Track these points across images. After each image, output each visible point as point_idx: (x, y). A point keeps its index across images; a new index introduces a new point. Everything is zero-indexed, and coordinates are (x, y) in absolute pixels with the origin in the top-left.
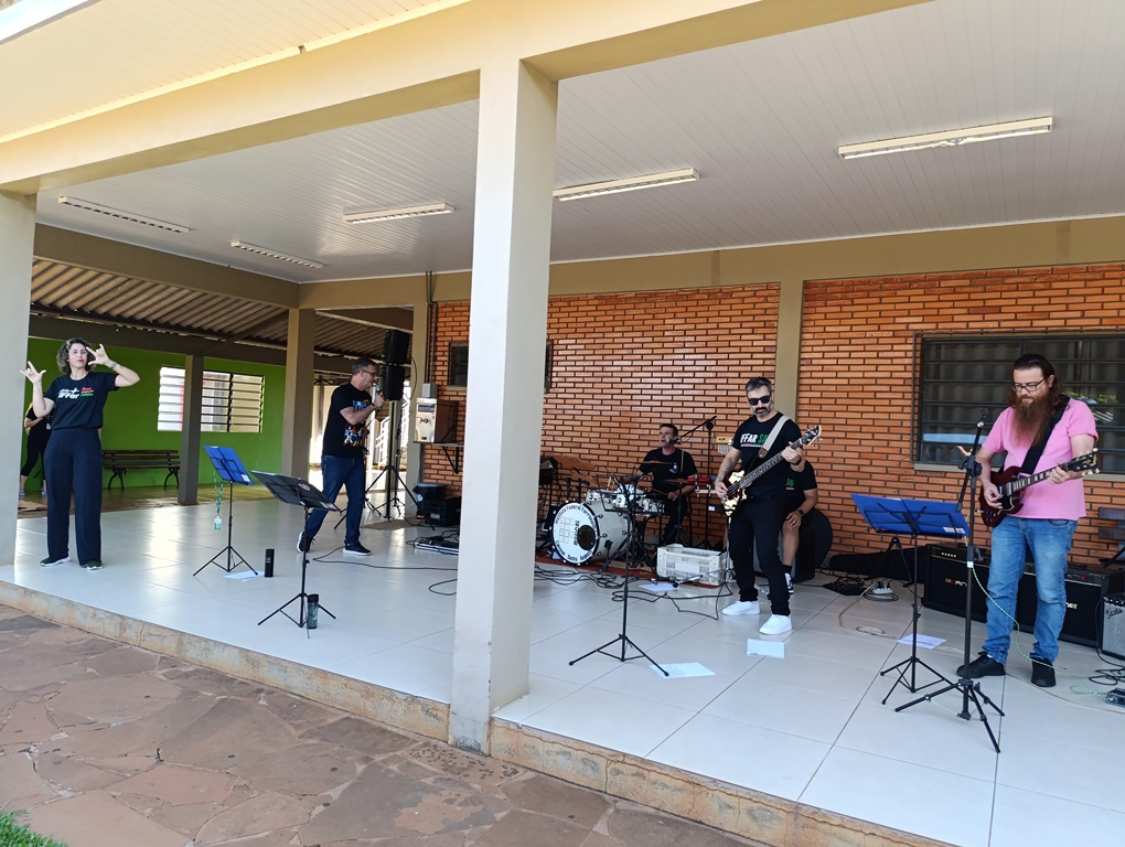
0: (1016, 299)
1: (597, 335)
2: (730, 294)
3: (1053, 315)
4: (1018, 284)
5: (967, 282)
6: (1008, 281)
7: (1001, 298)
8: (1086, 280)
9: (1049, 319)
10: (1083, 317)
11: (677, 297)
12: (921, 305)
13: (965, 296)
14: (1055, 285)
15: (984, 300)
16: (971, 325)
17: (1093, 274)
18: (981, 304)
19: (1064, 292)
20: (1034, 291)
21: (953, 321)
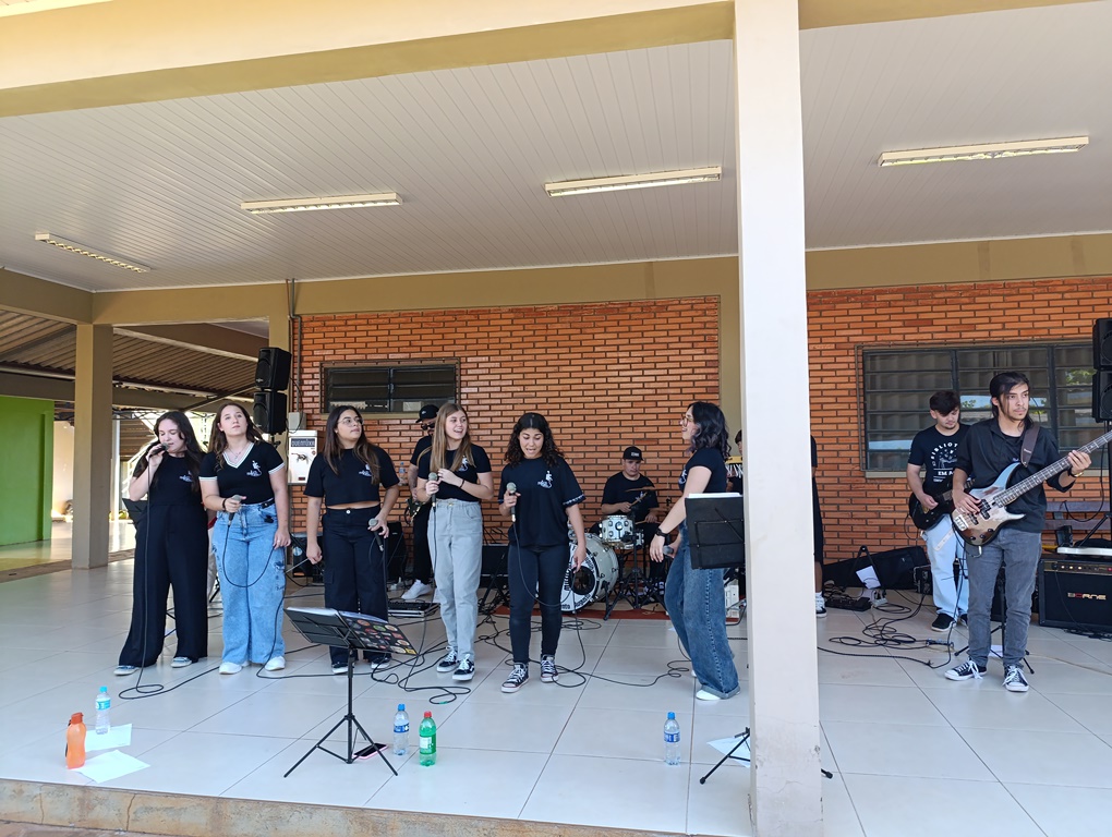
0: (946, 312)
1: (515, 352)
2: (664, 308)
3: (979, 327)
4: (946, 298)
5: (900, 296)
6: (937, 296)
7: (932, 312)
8: (1004, 295)
9: (975, 331)
10: (1003, 329)
11: (607, 310)
12: (860, 319)
13: (900, 310)
14: (978, 300)
15: (918, 313)
16: (907, 337)
17: (1009, 289)
18: (915, 317)
19: (986, 306)
20: (961, 305)
21: (890, 334)
